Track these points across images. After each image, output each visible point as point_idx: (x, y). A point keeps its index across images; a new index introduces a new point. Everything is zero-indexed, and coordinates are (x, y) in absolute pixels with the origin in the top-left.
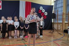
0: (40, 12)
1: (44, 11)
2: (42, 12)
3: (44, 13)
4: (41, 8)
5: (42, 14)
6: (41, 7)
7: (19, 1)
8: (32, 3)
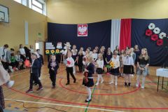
0: (148, 33)
1: (157, 30)
2: (153, 33)
3: (158, 35)
4: (152, 26)
5: (154, 38)
6: (151, 24)
7: (111, 20)
8: (132, 20)
